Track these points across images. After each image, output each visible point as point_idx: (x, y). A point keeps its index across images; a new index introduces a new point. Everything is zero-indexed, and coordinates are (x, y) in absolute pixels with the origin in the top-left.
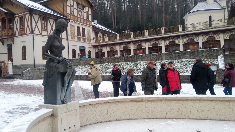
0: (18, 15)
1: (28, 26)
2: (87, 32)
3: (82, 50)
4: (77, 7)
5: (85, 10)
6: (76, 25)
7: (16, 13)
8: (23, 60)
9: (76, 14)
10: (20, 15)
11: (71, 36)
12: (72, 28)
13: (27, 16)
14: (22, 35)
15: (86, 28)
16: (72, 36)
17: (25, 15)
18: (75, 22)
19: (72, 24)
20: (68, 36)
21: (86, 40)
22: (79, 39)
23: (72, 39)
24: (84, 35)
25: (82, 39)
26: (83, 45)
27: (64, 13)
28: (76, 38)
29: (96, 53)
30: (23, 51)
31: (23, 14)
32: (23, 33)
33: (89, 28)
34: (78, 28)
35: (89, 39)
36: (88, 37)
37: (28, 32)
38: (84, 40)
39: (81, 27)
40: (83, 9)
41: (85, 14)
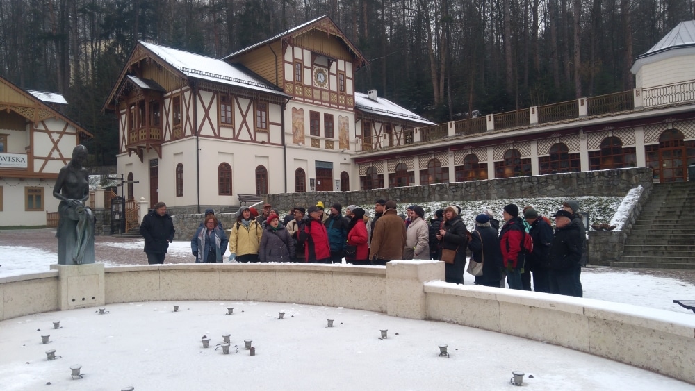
0: (170, 93)
1: (188, 117)
2: (340, 124)
3: (324, 172)
4: (313, 64)
5: (333, 69)
6: (307, 109)
7: (166, 87)
8: (178, 195)
9: (308, 80)
10: (174, 92)
11: (294, 135)
12: (297, 116)
13: (187, 95)
14: (177, 139)
15: (337, 115)
16: (297, 137)
17: (182, 93)
18: (306, 100)
19: (298, 107)
20: (286, 137)
21: (336, 146)
22: (315, 143)
23: (296, 145)
24: (329, 131)
25: (323, 144)
26: (325, 157)
27: (277, 81)
28: (308, 142)
29: (362, 178)
30: (179, 175)
31: (179, 90)
32: (178, 135)
33: (344, 115)
34: (314, 116)
35: (345, 142)
36: (340, 138)
37: (188, 132)
38: (330, 145)
39: (322, 112)
40: (329, 67)
41: (333, 79)
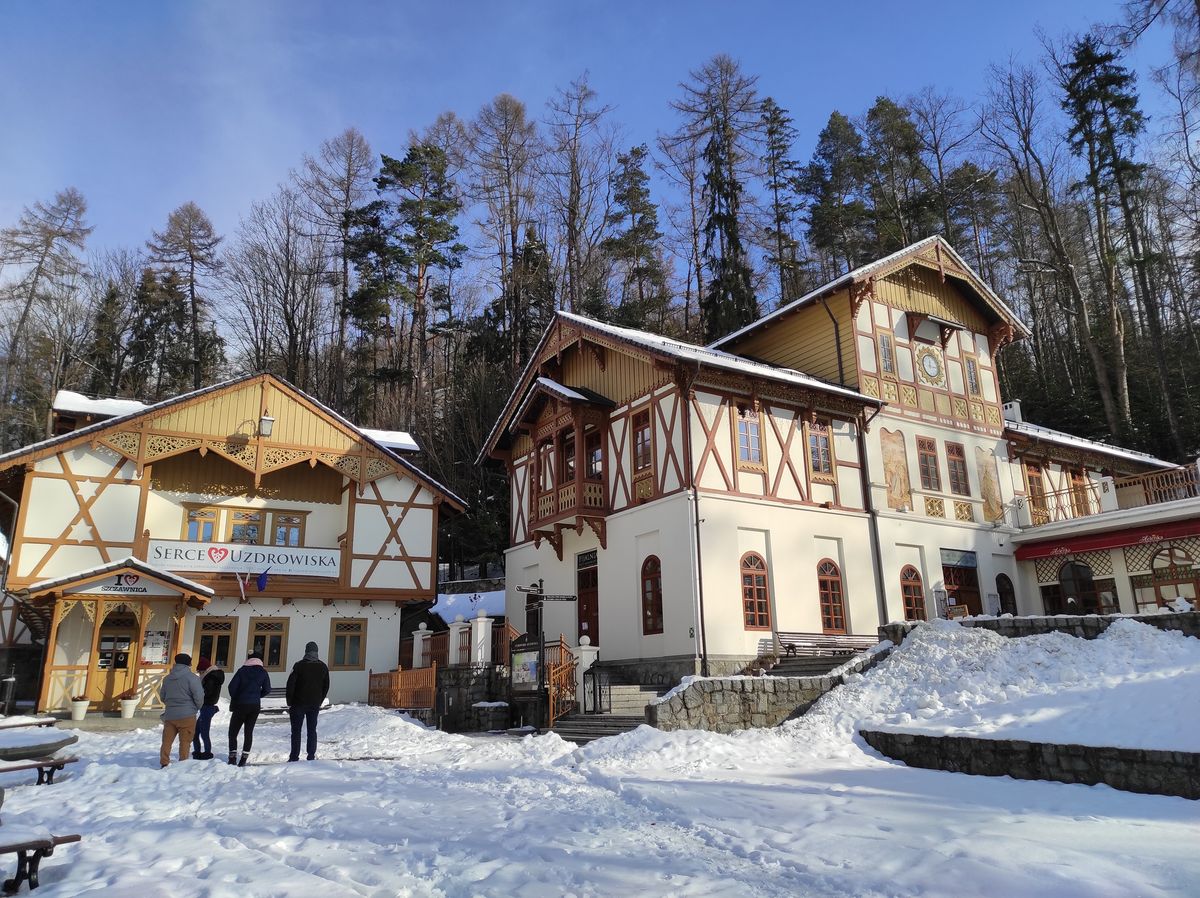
0: (626, 408)
1: (670, 450)
2: (977, 467)
3: (961, 574)
4: (911, 337)
5: (952, 349)
6: (912, 432)
7: (617, 399)
8: (647, 631)
9: (906, 373)
10: (634, 404)
11: (890, 490)
12: (891, 446)
13: (667, 404)
14: (643, 501)
15: (971, 445)
16: (897, 494)
17: (655, 401)
19: (892, 425)
20: (873, 491)
21: (978, 514)
22: (935, 507)
23: (893, 512)
24: (960, 484)
25: (949, 506)
26: (960, 539)
27: (842, 375)
28: (920, 505)
29: (1045, 591)
30: (649, 583)
31: (648, 397)
32: (647, 491)
33: (985, 445)
34: (926, 446)
35: (994, 506)
36: (982, 496)
37: (672, 482)
38: (963, 513)
39: (941, 439)
40: (944, 345)
41: (955, 368)
